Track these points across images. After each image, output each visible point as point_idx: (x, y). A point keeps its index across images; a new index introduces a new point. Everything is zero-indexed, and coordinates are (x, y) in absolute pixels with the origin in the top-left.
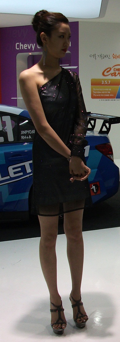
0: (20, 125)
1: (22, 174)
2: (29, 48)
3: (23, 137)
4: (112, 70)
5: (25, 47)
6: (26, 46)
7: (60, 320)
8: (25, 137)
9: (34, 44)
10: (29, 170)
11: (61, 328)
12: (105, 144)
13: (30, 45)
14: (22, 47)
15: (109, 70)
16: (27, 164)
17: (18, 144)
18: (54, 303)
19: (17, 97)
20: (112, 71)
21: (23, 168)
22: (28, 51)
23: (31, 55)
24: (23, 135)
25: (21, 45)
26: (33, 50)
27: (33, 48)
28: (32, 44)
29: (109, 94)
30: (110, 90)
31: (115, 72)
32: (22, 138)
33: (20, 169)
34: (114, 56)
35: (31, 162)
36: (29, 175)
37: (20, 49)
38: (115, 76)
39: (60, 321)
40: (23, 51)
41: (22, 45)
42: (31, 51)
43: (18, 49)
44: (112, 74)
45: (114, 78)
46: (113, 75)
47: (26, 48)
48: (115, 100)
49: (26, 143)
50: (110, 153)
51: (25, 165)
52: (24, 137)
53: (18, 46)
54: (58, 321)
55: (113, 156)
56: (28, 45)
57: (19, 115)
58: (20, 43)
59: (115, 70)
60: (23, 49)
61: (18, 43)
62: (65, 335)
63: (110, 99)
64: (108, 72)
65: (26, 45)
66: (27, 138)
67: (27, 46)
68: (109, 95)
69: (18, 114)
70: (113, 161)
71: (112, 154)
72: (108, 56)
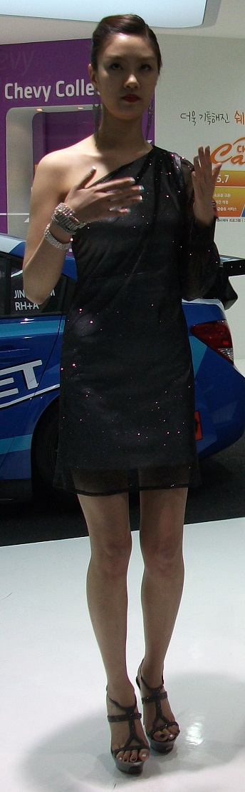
0: (12, 276)
1: (15, 391)
2: (37, 95)
3: (18, 306)
4: (234, 148)
5: (26, 92)
6: (28, 90)
7: (134, 741)
8: (23, 304)
9: (50, 87)
10: (32, 383)
11: (139, 759)
12: (214, 323)
13: (40, 88)
14: (19, 92)
15: (225, 148)
16: (28, 369)
17: (7, 320)
18: (119, 701)
19: (6, 212)
20: (233, 153)
21: (20, 377)
22: (34, 102)
23: (40, 113)
24: (18, 300)
25: (17, 89)
26: (46, 100)
27: (47, 95)
28: (44, 87)
29: (227, 206)
30: (229, 195)
31: (241, 154)
32: (16, 306)
33: (11, 380)
34: (237, 116)
35: (39, 363)
36: (32, 395)
37: (16, 97)
38: (241, 163)
39: (134, 743)
40: (22, 102)
41: (21, 89)
42: (40, 101)
43: (11, 97)
44: (233, 160)
45: (237, 168)
46: (235, 161)
47: (29, 95)
48: (239, 221)
49: (26, 320)
50: (226, 343)
51: (22, 371)
52: (22, 306)
53: (11, 91)
54: (129, 742)
55: (232, 351)
56: (34, 88)
57: (10, 254)
58: (16, 84)
59: (241, 149)
60: (21, 97)
61: (11, 85)
62: (147, 777)
63: (229, 218)
64: (223, 154)
65: (30, 88)
66: (30, 306)
67: (31, 92)
68: (225, 209)
69: (8, 251)
70: (232, 363)
71: (230, 346)
72: (225, 117)
